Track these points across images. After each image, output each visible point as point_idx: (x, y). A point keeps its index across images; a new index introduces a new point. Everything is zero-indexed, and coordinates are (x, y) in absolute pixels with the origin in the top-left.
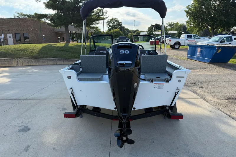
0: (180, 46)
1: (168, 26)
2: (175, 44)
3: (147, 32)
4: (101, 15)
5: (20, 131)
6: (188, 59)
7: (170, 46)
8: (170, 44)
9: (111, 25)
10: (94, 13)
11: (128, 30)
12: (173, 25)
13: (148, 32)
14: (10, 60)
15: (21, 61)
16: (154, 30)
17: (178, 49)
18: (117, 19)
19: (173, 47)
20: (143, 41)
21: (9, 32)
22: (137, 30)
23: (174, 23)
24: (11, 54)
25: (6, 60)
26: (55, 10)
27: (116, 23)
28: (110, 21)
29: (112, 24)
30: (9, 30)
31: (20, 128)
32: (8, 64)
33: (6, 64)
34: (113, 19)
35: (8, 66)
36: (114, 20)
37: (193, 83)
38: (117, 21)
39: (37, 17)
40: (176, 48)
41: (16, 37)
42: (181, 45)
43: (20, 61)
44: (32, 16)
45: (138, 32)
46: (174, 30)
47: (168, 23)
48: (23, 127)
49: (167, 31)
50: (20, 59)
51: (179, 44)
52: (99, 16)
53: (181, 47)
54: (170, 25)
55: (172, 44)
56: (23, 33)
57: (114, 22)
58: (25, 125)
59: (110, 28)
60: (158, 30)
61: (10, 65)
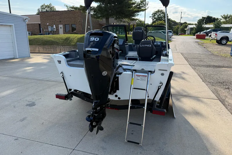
0: (228, 41)
1: (222, 18)
2: (222, 38)
3: (195, 24)
4: (142, 7)
5: (27, 105)
6: (231, 56)
7: (216, 41)
8: (216, 39)
9: (156, 16)
10: (135, 5)
11: (174, 22)
12: (229, 17)
13: (197, 25)
14: (55, 48)
15: (64, 49)
16: (205, 23)
17: (225, 44)
18: (163, 11)
19: (219, 42)
20: (190, 34)
21: (61, 23)
22: (185, 23)
23: (230, 16)
24: (57, 43)
25: (52, 48)
26: (98, 2)
27: (162, 15)
28: (156, 13)
29: (158, 16)
30: (60, 22)
31: (28, 103)
32: (54, 51)
33: (51, 51)
34: (158, 11)
35: (53, 52)
36: (160, 12)
37: (220, 83)
38: (163, 12)
39: (82, 9)
40: (223, 43)
41: (65, 27)
42: (230, 40)
43: (62, 49)
44: (78, 8)
45: (185, 25)
46: (230, 24)
47: (223, 15)
48: (31, 103)
49: (219, 25)
50: (62, 47)
51: (227, 39)
52: (139, 8)
53: (229, 43)
54: (225, 18)
55: (219, 39)
56: (72, 24)
57: (159, 14)
58: (33, 101)
59: (155, 20)
60: (210, 23)
61: (54, 52)
